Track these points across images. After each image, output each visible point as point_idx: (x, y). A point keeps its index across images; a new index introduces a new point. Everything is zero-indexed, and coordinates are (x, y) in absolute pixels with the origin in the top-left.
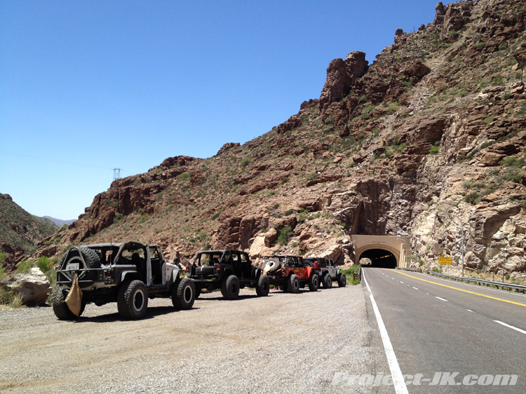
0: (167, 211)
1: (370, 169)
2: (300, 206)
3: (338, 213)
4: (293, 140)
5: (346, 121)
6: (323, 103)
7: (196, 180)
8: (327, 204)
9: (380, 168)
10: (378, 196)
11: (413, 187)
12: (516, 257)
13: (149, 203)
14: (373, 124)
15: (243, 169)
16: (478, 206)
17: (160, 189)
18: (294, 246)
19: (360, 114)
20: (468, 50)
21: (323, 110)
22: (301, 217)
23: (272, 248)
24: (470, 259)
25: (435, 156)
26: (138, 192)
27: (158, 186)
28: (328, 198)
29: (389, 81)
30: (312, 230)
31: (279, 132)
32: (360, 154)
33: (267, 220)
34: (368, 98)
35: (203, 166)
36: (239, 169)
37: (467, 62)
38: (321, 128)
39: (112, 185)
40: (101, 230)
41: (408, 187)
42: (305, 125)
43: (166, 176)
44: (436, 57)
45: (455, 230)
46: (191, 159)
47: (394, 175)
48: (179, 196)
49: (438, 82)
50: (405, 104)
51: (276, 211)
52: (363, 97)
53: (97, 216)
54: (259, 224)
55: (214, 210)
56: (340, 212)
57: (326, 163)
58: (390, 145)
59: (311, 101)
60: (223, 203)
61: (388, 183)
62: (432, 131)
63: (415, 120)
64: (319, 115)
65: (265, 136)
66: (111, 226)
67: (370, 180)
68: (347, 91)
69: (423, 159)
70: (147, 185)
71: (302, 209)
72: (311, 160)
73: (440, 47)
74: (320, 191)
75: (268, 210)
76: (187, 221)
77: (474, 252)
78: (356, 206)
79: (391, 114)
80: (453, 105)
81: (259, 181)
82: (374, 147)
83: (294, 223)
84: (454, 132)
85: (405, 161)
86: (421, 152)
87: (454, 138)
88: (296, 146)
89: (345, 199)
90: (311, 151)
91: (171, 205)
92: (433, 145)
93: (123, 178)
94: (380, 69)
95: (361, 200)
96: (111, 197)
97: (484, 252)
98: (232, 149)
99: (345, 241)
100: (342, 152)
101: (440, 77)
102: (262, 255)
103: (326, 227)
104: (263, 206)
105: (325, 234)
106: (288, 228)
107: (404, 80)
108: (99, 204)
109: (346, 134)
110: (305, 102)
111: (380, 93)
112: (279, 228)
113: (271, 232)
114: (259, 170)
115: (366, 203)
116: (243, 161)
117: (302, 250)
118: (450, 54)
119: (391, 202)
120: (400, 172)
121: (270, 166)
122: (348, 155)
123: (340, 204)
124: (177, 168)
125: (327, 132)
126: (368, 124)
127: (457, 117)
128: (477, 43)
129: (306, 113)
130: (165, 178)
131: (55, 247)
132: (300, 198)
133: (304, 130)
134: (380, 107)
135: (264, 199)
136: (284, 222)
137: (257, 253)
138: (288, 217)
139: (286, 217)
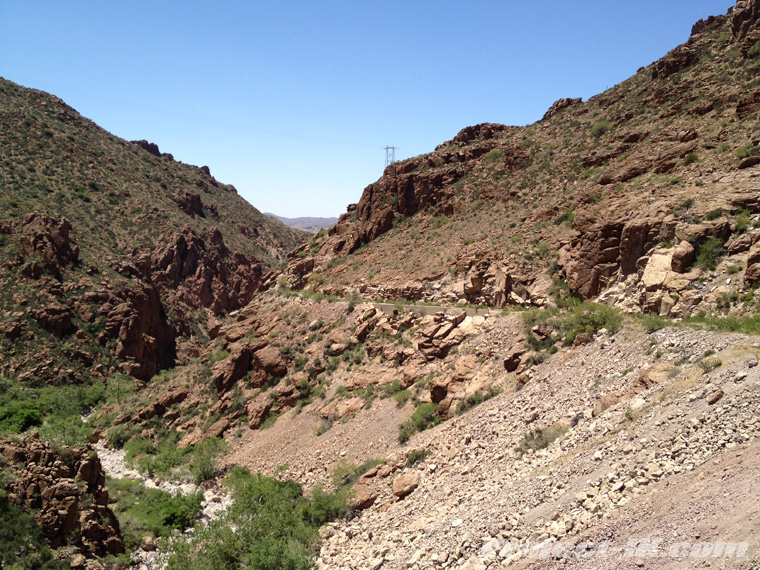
0: (474, 211)
2: (735, 203)
4: (686, 88)
7: (515, 160)
13: (443, 198)
15: (595, 141)
17: (457, 176)
18: (732, 271)
21: (740, 34)
22: (740, 222)
23: (686, 275)
26: (425, 181)
27: (455, 171)
31: (655, 76)
33: (671, 227)
35: (525, 138)
36: (588, 140)
38: (740, 64)
39: (386, 173)
40: (376, 238)
42: (705, 61)
43: (464, 156)
46: (501, 128)
48: (492, 187)
51: (688, 212)
53: (368, 217)
54: (656, 233)
55: (556, 209)
59: (712, 19)
60: (572, 198)
64: (732, 43)
65: (627, 83)
66: (391, 232)
70: (437, 171)
71: (740, 208)
75: (671, 209)
76: (513, 226)
81: (634, 160)
83: (725, 232)
88: (693, 99)
90: (729, 107)
91: (479, 201)
93: (401, 160)
96: (386, 190)
98: (569, 108)
102: (669, 285)
104: (661, 203)
106: (714, 240)
108: (370, 199)
110: (701, 21)
112: (698, 241)
113: (684, 247)
114: (626, 141)
116: (594, 129)
117: (751, 281)
121: (647, 134)
124: (481, 143)
129: (705, 40)
130: (462, 159)
131: (313, 260)
133: (705, 69)
135: (658, 191)
136: (707, 230)
137: (659, 283)
138: (715, 222)
139: (710, 222)
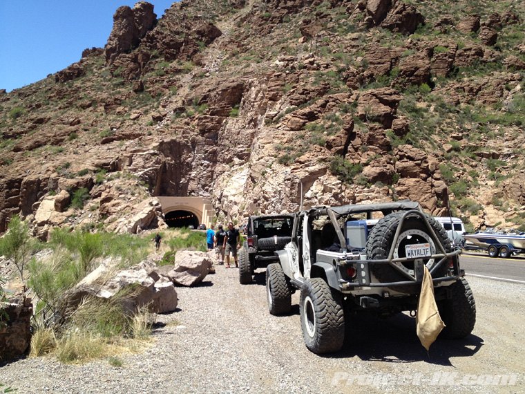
1: (171, 128)
2: (97, 166)
3: (140, 173)
4: (76, 91)
5: (138, 75)
6: (110, 53)
8: (127, 163)
9: (182, 128)
10: (180, 156)
11: (215, 148)
14: (170, 81)
15: (13, 121)
16: (293, 167)
18: (93, 209)
19: (153, 70)
20: (255, 18)
21: (110, 61)
22: (99, 177)
23: (64, 213)
25: (235, 119)
28: (128, 157)
29: (183, 39)
30: (114, 192)
32: (159, 112)
33: (56, 181)
34: (161, 54)
36: (8, 120)
37: (256, 30)
38: (109, 80)
41: (210, 149)
42: (89, 74)
44: (226, 21)
45: (270, 190)
47: (196, 136)
49: (230, 46)
50: (199, 64)
51: (67, 171)
52: (155, 52)
54: (46, 185)
56: (142, 172)
57: (121, 119)
58: (189, 105)
59: (94, 49)
61: (189, 144)
62: (232, 94)
63: (214, 81)
64: (106, 66)
65: (39, 83)
67: (172, 140)
68: (136, 44)
69: (224, 121)
71: (99, 169)
72: (102, 115)
73: (229, 11)
74: (118, 149)
75: (56, 169)
77: (289, 211)
78: (159, 166)
79: (187, 73)
80: (250, 70)
81: (38, 135)
82: (174, 106)
83: (90, 184)
84: (253, 96)
85: (208, 122)
86: (222, 114)
87: (254, 102)
88: (81, 99)
89: (147, 159)
90: (101, 105)
92: (233, 107)
94: (172, 25)
95: (164, 160)
99: (154, 203)
100: (138, 109)
101: (231, 42)
102: (53, 221)
103: (130, 189)
104: (50, 165)
105: (129, 196)
106: (83, 190)
107: (197, 39)
109: (140, 90)
110: (88, 49)
111: (173, 50)
112: (72, 190)
113: (62, 194)
114: (35, 123)
115: (169, 164)
116: (13, 112)
117: (102, 215)
118: (238, 20)
119: (194, 164)
120: (202, 132)
121: (50, 119)
122: (146, 112)
123: (142, 164)
125: (118, 85)
126: (163, 80)
127: (256, 82)
128: (264, 13)
129: (90, 62)
132: (95, 157)
133: (89, 81)
134: (174, 64)
135: (49, 157)
136: (78, 183)
137: (46, 219)
138: (83, 177)
139: (80, 178)
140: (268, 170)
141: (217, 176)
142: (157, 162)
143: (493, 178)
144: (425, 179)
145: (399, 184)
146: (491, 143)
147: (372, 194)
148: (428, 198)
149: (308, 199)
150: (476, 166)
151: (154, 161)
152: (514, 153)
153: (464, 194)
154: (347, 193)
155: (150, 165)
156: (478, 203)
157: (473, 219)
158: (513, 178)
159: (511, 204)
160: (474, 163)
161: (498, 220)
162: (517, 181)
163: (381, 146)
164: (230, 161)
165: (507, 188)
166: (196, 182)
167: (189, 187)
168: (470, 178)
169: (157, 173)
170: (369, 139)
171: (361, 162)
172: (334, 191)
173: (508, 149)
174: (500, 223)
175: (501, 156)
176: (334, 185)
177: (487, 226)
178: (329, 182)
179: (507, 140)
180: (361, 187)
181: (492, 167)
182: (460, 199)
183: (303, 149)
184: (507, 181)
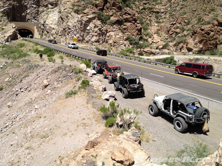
10: (21, 2)
12: (95, 37)
16: (81, 15)
24: (78, 37)
45: (71, 25)
56: (3, 9)
77: (80, 35)
78: (11, 7)
89: (5, 3)
95: (13, 4)
97: (83, 35)
115: (16, 5)
119: (28, 6)
123: (2, 5)
140: (70, 15)
141: (41, 13)
142: (10, 4)
143: (157, 22)
144: (134, 24)
145: (124, 25)
146: (157, 7)
147: (114, 29)
148: (135, 31)
149: (88, 30)
150: (151, 16)
151: (8, 4)
152: (165, 12)
153: (147, 29)
154: (104, 28)
155: (6, 5)
156: (152, 33)
157: (149, 40)
158: (164, 23)
159: (163, 34)
160: (150, 15)
161: (158, 41)
162: (166, 25)
163: (118, 8)
164: (46, 6)
165: (162, 27)
166: (30, 15)
167: (27, 18)
168: (149, 22)
169: (10, 10)
170: (113, 4)
171: (110, 15)
172: (99, 27)
173: (163, 10)
174: (159, 42)
175: (160, 13)
176: (99, 25)
177: (154, 43)
178: (97, 23)
179: (163, 6)
180: (110, 26)
181: (157, 17)
182: (145, 31)
183: (85, 6)
184: (163, 24)
